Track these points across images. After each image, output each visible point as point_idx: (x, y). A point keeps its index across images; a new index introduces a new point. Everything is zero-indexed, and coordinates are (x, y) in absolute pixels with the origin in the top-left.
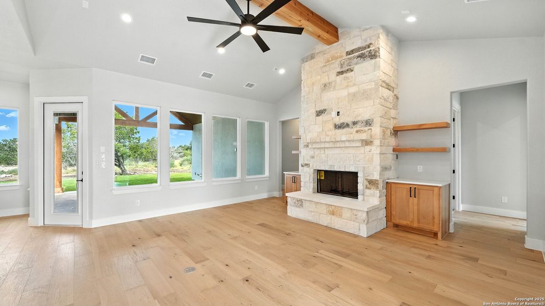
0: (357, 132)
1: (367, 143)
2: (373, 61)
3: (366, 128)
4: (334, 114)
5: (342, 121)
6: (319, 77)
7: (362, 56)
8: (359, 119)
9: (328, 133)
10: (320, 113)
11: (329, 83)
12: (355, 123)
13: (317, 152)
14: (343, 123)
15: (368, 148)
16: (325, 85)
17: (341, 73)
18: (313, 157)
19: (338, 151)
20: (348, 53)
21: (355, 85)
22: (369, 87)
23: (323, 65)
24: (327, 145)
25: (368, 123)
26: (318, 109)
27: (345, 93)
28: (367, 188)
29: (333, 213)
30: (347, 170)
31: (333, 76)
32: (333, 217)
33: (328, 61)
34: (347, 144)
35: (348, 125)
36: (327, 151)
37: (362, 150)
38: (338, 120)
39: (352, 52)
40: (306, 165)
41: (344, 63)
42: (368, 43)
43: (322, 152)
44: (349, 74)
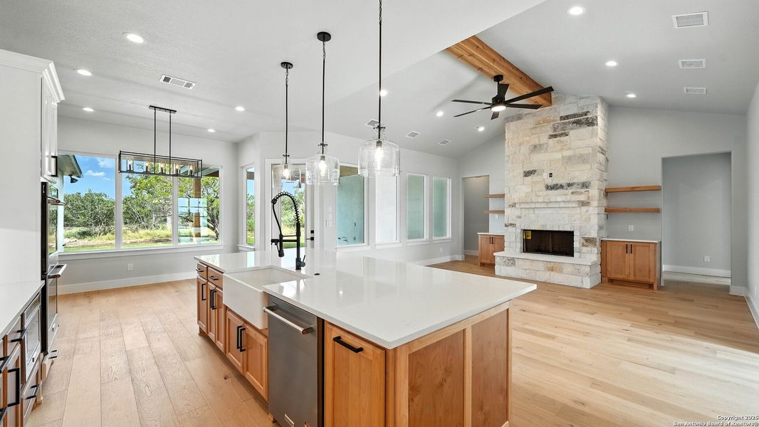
0: (573, 193)
1: (584, 204)
2: (591, 128)
3: (583, 190)
4: (546, 175)
5: (555, 182)
6: (528, 138)
7: (578, 123)
8: (575, 181)
9: (538, 194)
10: (528, 174)
11: (540, 145)
12: (569, 185)
13: (524, 212)
14: (557, 185)
15: (584, 209)
16: (535, 147)
17: (555, 136)
18: (520, 217)
19: (550, 211)
20: (562, 118)
21: (570, 149)
22: (586, 152)
23: (532, 126)
24: (538, 206)
25: (585, 185)
26: (527, 170)
27: (559, 156)
28: (583, 245)
29: (552, 270)
30: (561, 229)
31: (544, 138)
32: (552, 273)
33: (539, 123)
34: (562, 205)
35: (562, 187)
36: (537, 211)
37: (578, 210)
38: (550, 182)
39: (567, 117)
40: (511, 225)
41: (558, 127)
42: (585, 110)
43: (531, 211)
44: (563, 138)
